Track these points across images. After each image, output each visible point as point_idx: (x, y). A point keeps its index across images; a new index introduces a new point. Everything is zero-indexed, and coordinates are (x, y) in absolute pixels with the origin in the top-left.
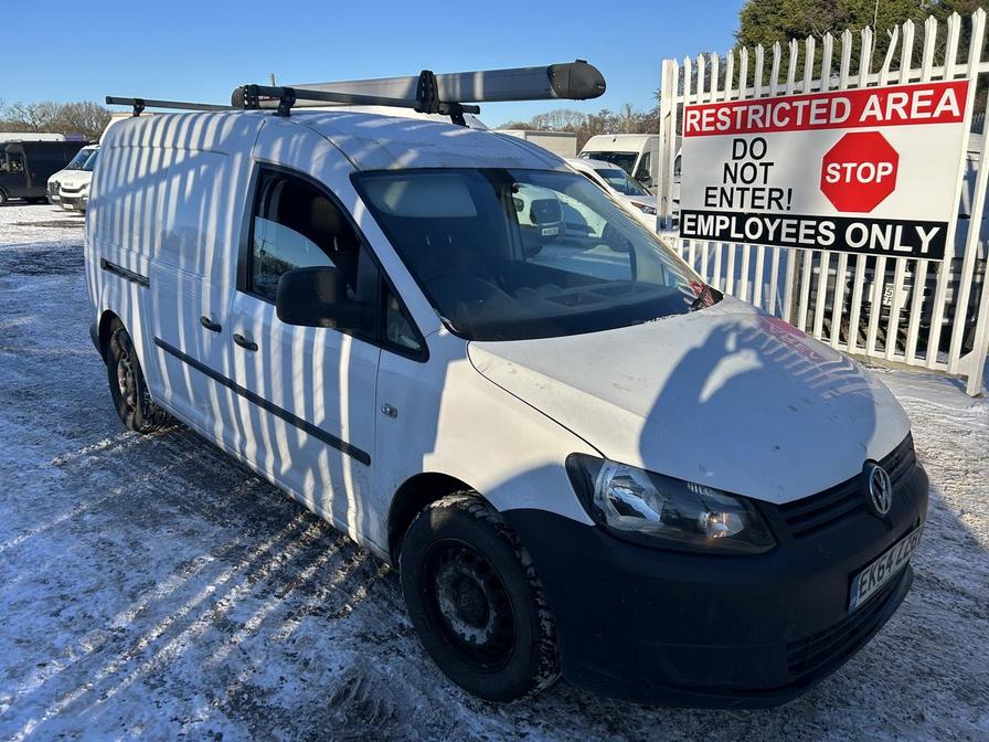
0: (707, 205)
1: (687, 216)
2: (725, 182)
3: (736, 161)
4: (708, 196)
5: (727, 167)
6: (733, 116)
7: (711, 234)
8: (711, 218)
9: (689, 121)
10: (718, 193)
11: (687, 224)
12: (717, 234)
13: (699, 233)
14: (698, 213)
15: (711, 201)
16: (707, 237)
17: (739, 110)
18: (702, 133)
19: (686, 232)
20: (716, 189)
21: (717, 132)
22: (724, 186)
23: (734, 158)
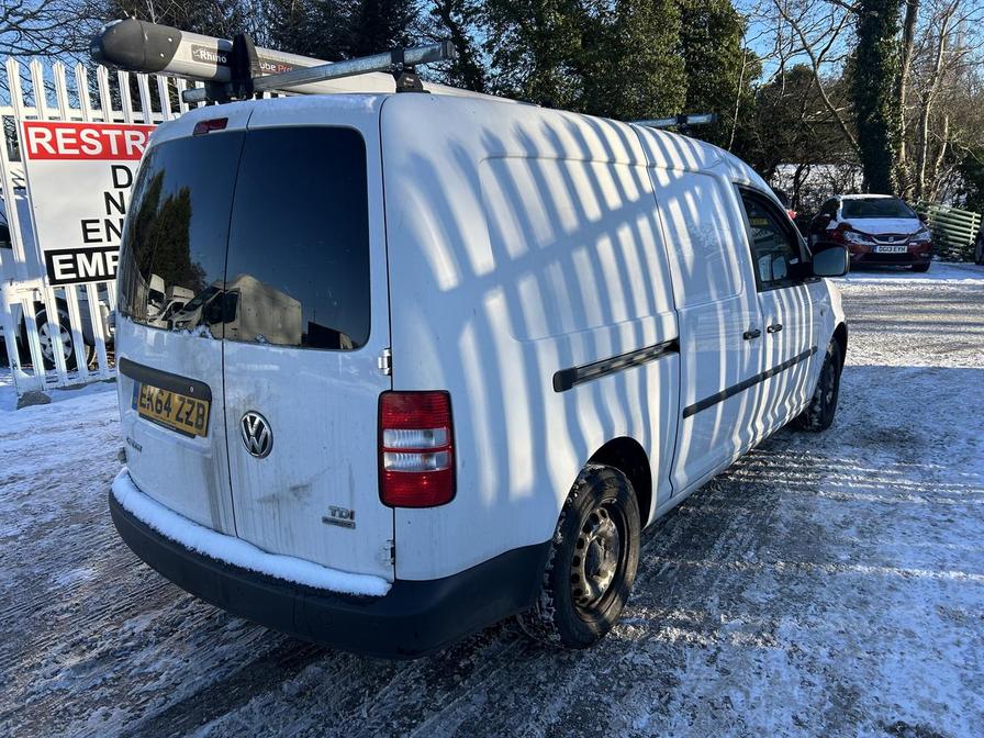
0: (87, 240)
1: (56, 259)
2: (109, 213)
3: (121, 190)
4: (86, 231)
5: (108, 197)
6: (105, 140)
7: (102, 273)
8: (97, 256)
9: (34, 141)
10: (102, 226)
11: (58, 267)
12: (111, 272)
13: (82, 275)
14: (74, 252)
15: (91, 236)
16: (97, 277)
17: (113, 134)
18: (58, 156)
19: (59, 276)
20: (97, 221)
21: (83, 156)
22: (108, 217)
23: (117, 186)
